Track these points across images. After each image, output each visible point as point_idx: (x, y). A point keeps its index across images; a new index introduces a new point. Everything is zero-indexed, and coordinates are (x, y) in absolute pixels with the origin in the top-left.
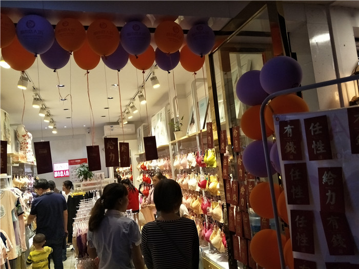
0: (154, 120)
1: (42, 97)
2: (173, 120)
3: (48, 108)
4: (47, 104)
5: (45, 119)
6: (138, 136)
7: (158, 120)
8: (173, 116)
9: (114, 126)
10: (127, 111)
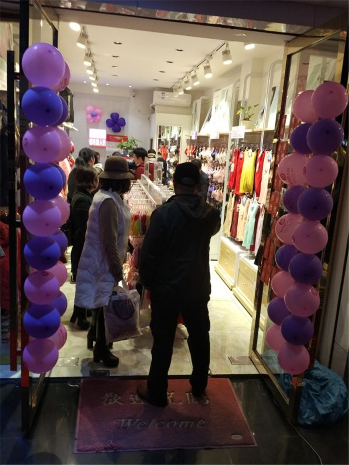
0: (218, 97)
2: (239, 103)
5: (91, 76)
6: (194, 112)
7: (222, 98)
8: (240, 98)
10: (186, 79)
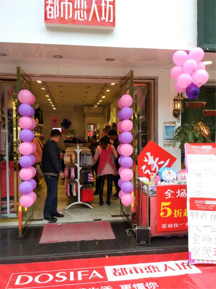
6: (104, 115)
9: (90, 107)
10: (96, 100)
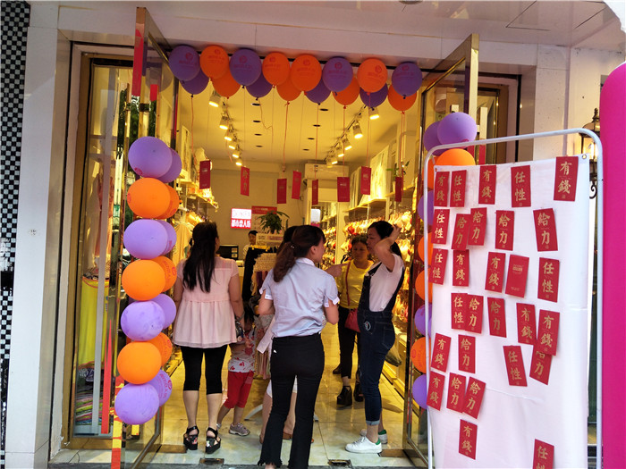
0: (374, 163)
1: (232, 116)
2: (396, 165)
3: (236, 130)
4: (236, 125)
5: (231, 144)
6: (351, 185)
7: (378, 164)
8: (397, 160)
9: (320, 166)
10: (338, 146)
